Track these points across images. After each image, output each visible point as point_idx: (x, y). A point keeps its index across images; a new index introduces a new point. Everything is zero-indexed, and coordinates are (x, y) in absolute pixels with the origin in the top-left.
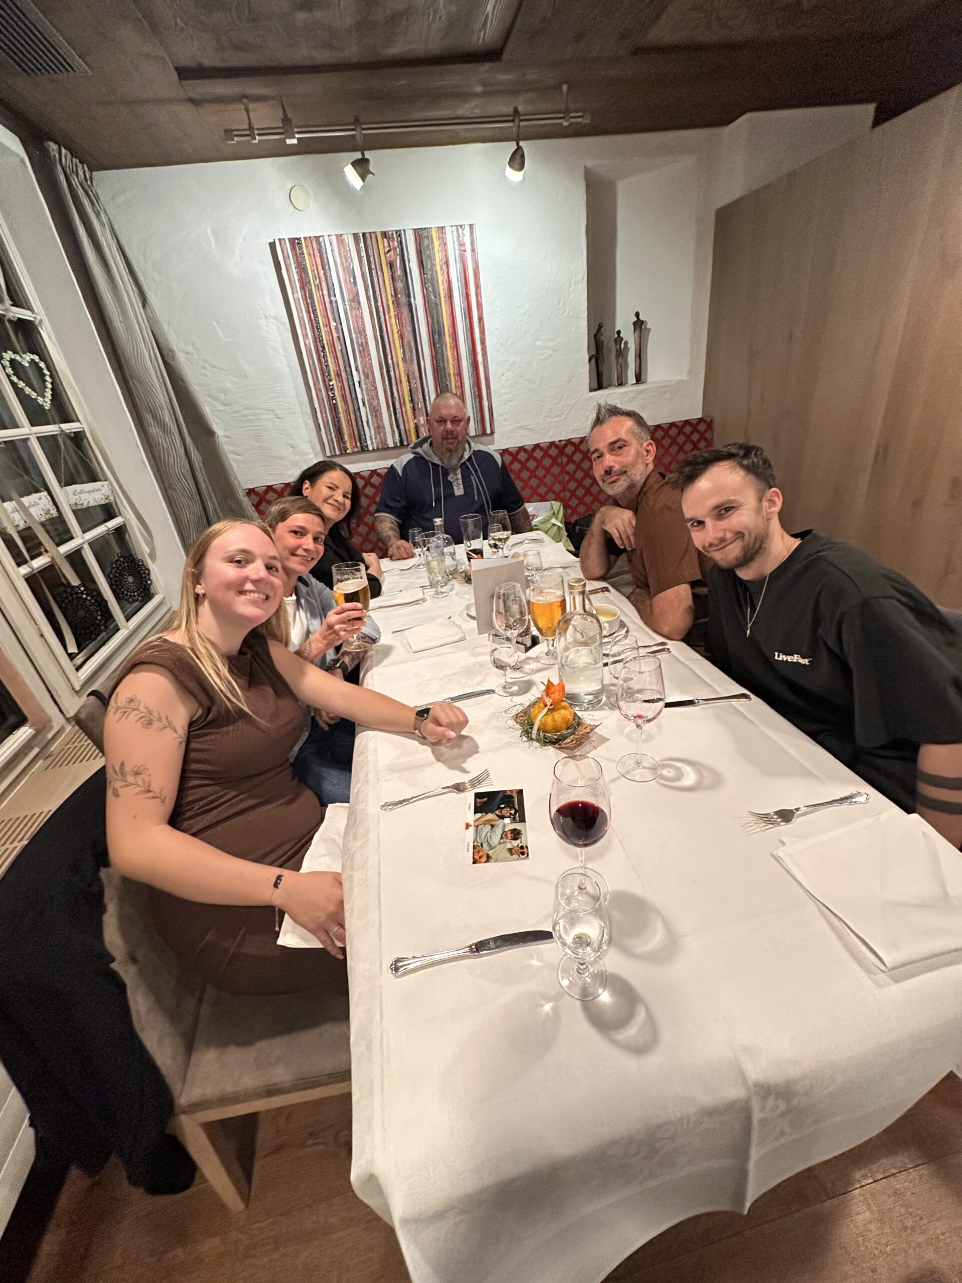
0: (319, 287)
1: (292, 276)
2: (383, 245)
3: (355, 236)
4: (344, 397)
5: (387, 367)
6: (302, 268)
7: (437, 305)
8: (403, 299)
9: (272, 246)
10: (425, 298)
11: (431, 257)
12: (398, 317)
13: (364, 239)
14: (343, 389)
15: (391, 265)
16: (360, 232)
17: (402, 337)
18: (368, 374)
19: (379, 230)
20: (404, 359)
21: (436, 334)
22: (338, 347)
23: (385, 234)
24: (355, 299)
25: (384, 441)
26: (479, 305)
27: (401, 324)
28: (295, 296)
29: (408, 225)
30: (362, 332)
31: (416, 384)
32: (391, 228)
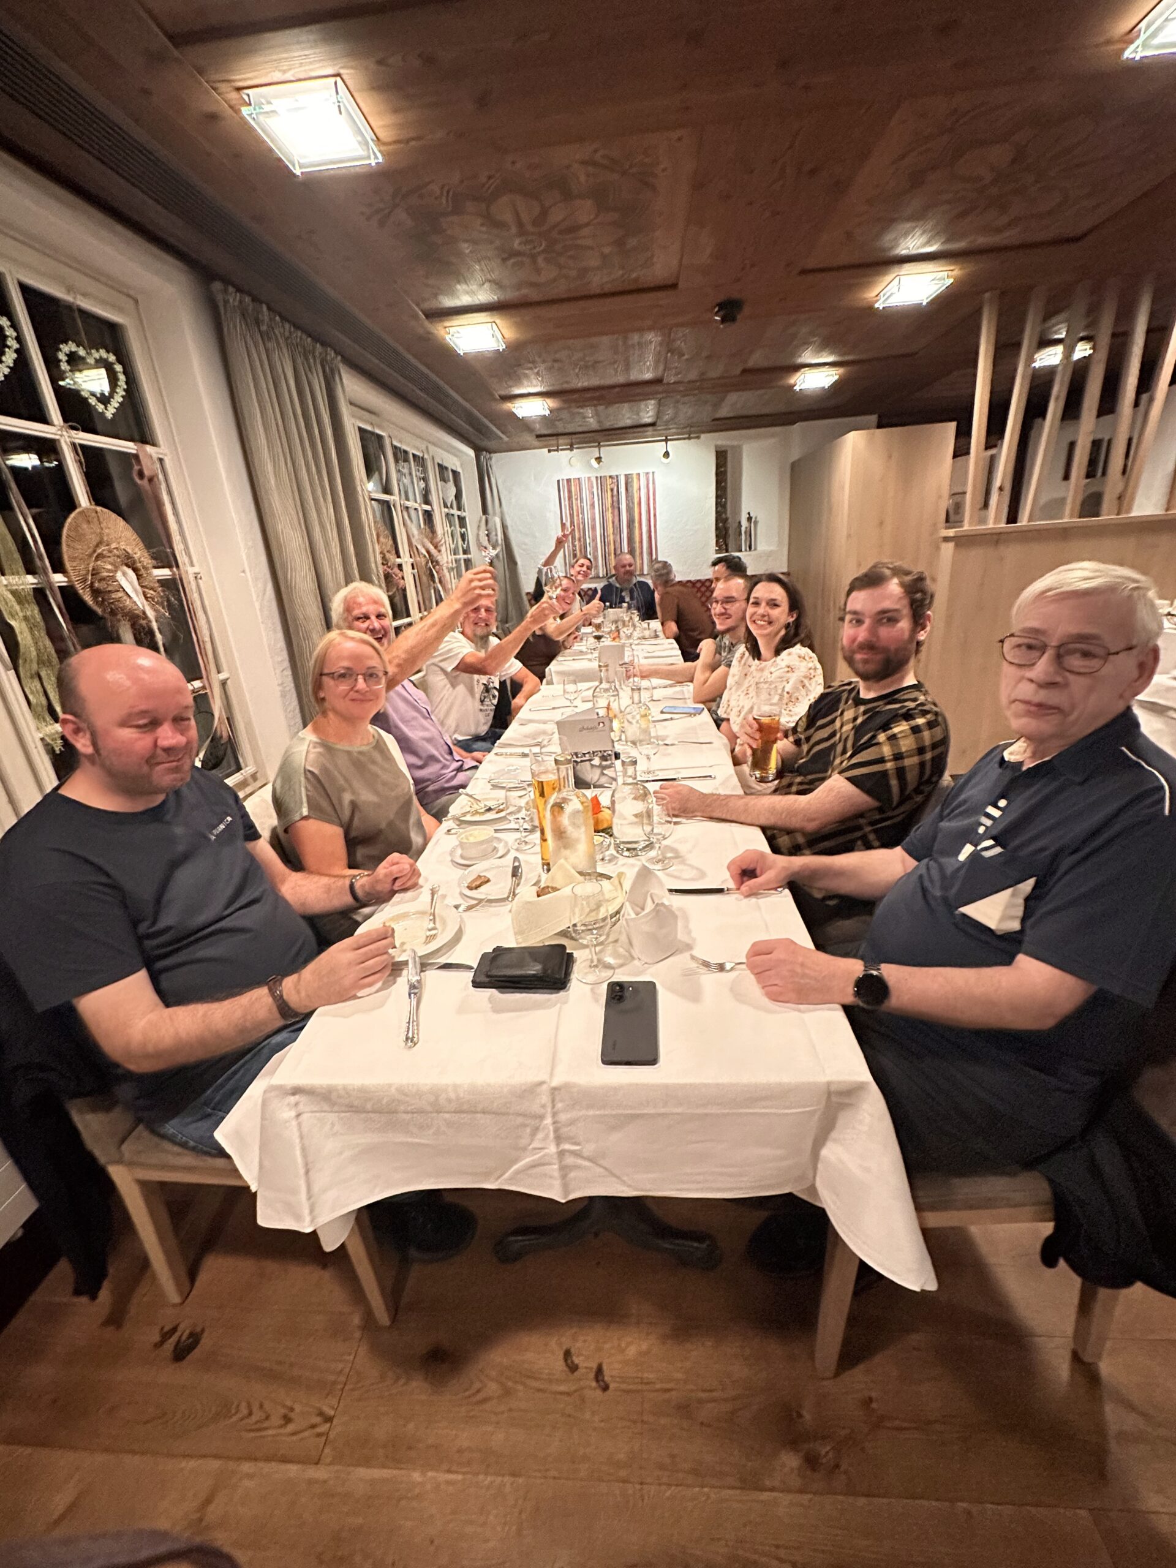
0: (577, 499)
1: (565, 494)
2: (609, 481)
3: (597, 477)
4: (581, 551)
5: (604, 536)
6: (570, 492)
7: (633, 508)
8: (615, 504)
9: (558, 481)
10: (627, 505)
11: (632, 486)
12: (613, 513)
13: (601, 480)
14: (580, 546)
15: (612, 490)
16: (599, 476)
17: (613, 523)
18: (594, 540)
19: (608, 474)
20: (613, 533)
21: (630, 523)
22: (581, 527)
23: (610, 477)
24: (593, 505)
25: (598, 574)
26: (655, 509)
27: (614, 516)
28: (565, 503)
29: (622, 472)
30: (594, 519)
31: (618, 545)
32: (613, 474)
